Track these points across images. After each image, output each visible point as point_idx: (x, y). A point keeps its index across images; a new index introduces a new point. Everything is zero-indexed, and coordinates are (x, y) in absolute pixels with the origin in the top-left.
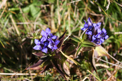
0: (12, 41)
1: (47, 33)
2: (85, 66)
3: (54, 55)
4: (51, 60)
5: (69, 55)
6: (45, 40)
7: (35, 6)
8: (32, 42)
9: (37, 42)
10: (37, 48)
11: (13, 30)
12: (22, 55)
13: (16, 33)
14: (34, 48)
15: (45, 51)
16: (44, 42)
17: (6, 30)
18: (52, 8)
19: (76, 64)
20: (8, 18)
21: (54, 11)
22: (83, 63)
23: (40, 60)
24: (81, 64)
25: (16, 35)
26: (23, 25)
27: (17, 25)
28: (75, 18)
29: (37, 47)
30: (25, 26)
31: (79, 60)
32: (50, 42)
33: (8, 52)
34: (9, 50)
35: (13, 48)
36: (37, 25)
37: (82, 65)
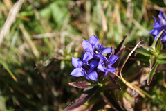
0: (27, 68)
1: (93, 45)
2: (159, 97)
3: (106, 84)
4: (102, 94)
5: (130, 81)
6: (91, 57)
7: (60, 6)
8: (63, 66)
9: (76, 62)
10: (76, 73)
11: (26, 50)
12: (46, 88)
13: (33, 54)
14: (72, 74)
15: (93, 76)
16: (90, 61)
17: (15, 50)
18: (88, 6)
19: (143, 96)
20: (16, 29)
21: (92, 11)
22: (155, 94)
23: (83, 95)
24: (151, 95)
25: (32, 57)
26: (42, 40)
27: (34, 39)
28: (128, 19)
29: (78, 72)
30: (46, 41)
31: (147, 89)
32: (101, 60)
33: (22, 87)
34: (23, 83)
35: (29, 80)
36: (66, 37)
37: (154, 97)
